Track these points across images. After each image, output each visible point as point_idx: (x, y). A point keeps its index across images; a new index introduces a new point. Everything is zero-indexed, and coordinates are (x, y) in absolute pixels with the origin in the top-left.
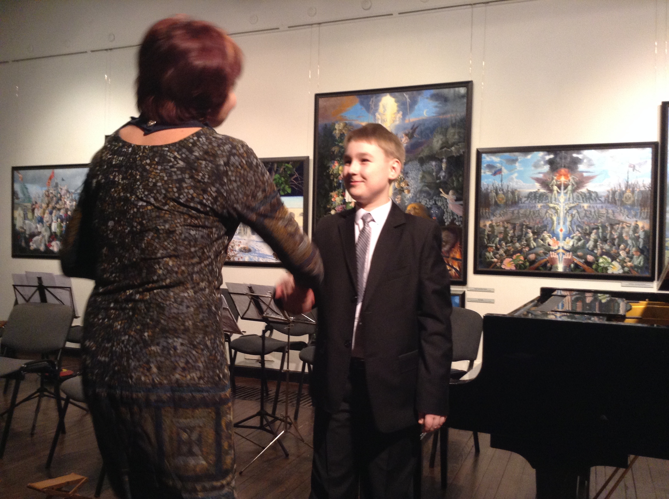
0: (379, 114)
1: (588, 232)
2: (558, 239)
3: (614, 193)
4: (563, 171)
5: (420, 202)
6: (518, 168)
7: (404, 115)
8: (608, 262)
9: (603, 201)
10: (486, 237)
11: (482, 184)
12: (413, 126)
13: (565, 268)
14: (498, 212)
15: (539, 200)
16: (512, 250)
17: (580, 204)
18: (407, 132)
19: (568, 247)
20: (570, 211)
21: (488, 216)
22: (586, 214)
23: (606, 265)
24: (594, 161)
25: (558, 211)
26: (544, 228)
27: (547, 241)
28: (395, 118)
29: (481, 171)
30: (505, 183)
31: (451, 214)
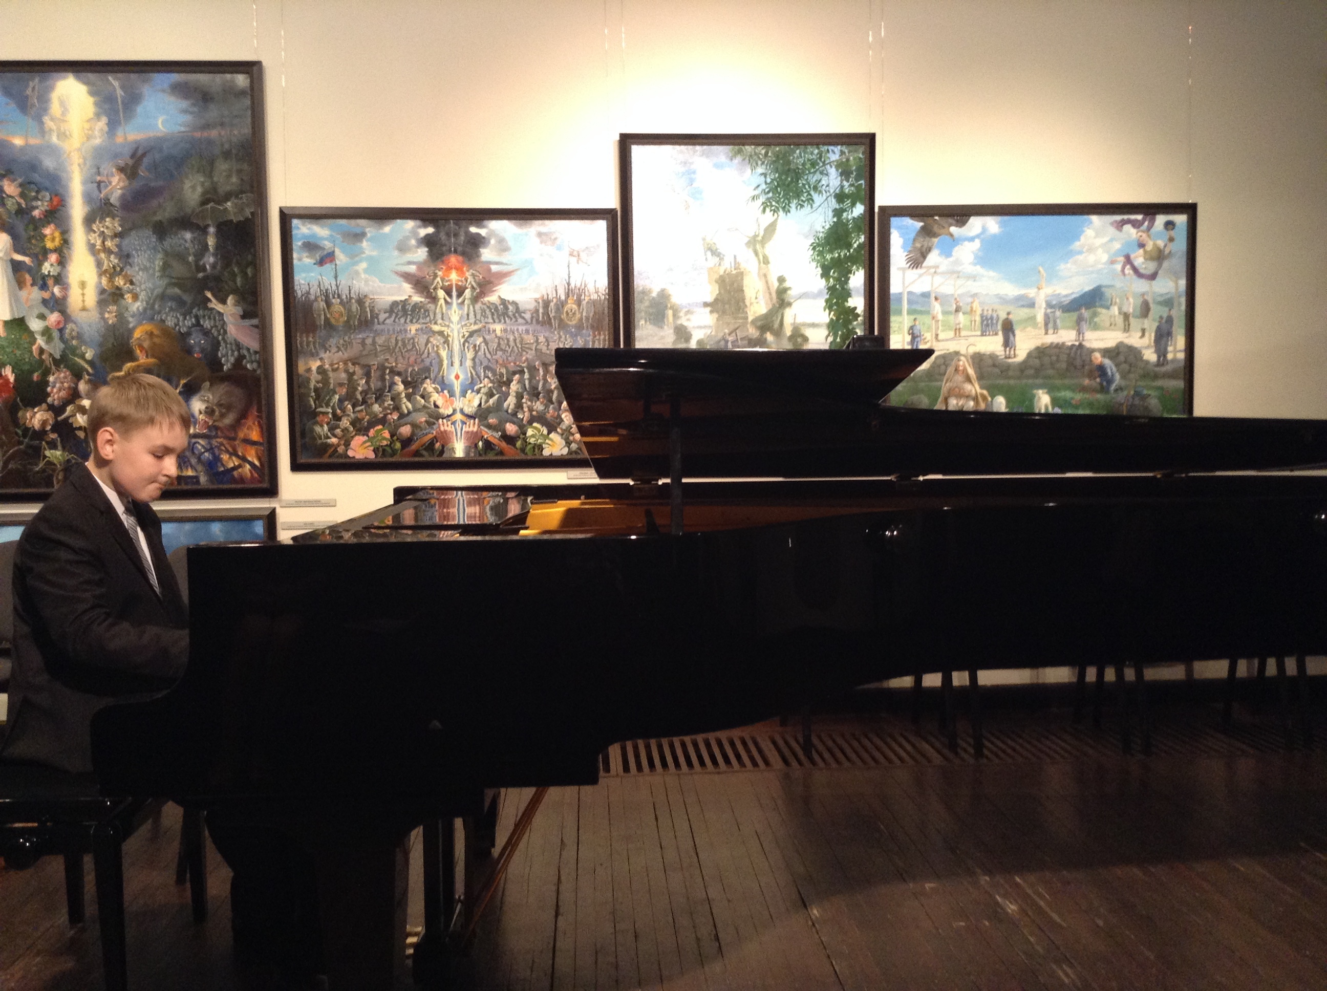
0: (52, 119)
1: (505, 379)
2: (452, 394)
3: (547, 304)
4: (453, 259)
5: (163, 321)
6: (368, 252)
7: (113, 125)
8: (542, 434)
9: (529, 321)
10: (313, 394)
11: (296, 283)
12: (137, 149)
13: (467, 450)
14: (333, 341)
15: (413, 318)
16: (368, 417)
17: (487, 325)
18: (121, 163)
19: (470, 410)
20: (471, 340)
21: (313, 351)
22: (499, 344)
23: (539, 441)
24: (511, 243)
25: (450, 339)
26: (425, 373)
27: (432, 400)
28: (91, 129)
29: (292, 255)
30: (344, 281)
31: (234, 348)
